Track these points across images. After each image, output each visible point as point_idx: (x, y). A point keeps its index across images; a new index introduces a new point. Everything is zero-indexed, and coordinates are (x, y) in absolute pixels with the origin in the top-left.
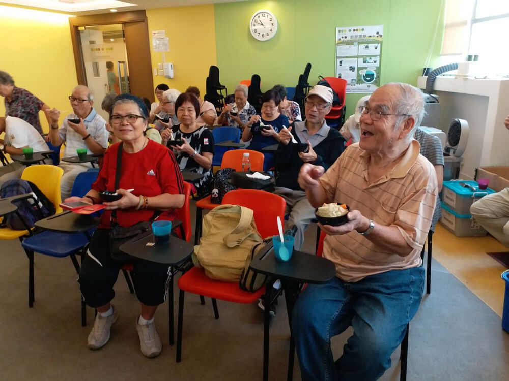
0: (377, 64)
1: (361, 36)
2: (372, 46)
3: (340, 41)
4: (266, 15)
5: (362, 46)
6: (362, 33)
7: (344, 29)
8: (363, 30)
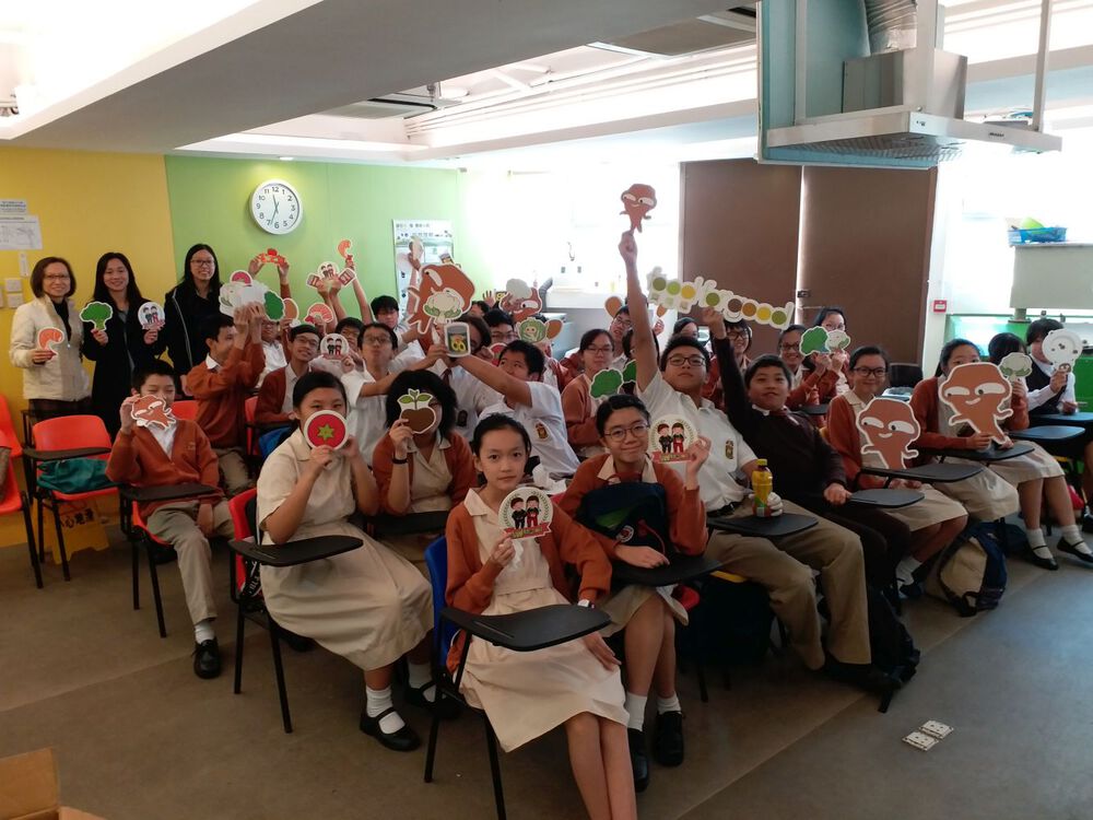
1: (426, 234)
2: (441, 249)
3: (401, 240)
4: (281, 189)
5: (429, 250)
6: (427, 230)
7: (403, 222)
8: (428, 225)
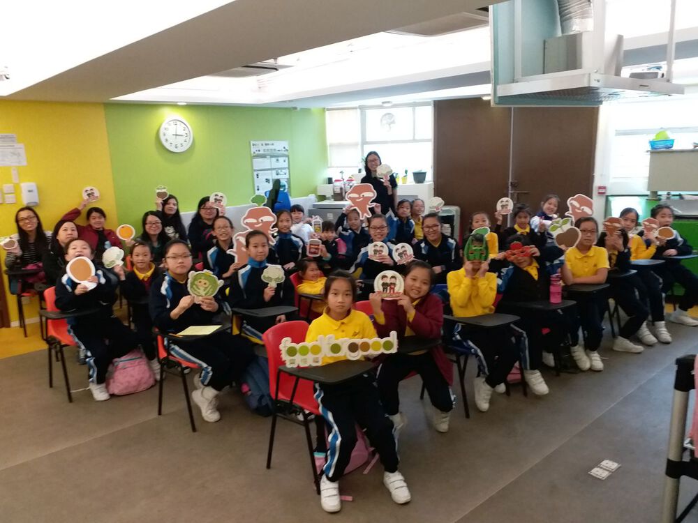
0: (287, 176)
1: (271, 150)
2: (281, 159)
3: (255, 154)
4: (179, 123)
5: (274, 159)
6: (273, 147)
7: (257, 143)
8: (273, 144)
